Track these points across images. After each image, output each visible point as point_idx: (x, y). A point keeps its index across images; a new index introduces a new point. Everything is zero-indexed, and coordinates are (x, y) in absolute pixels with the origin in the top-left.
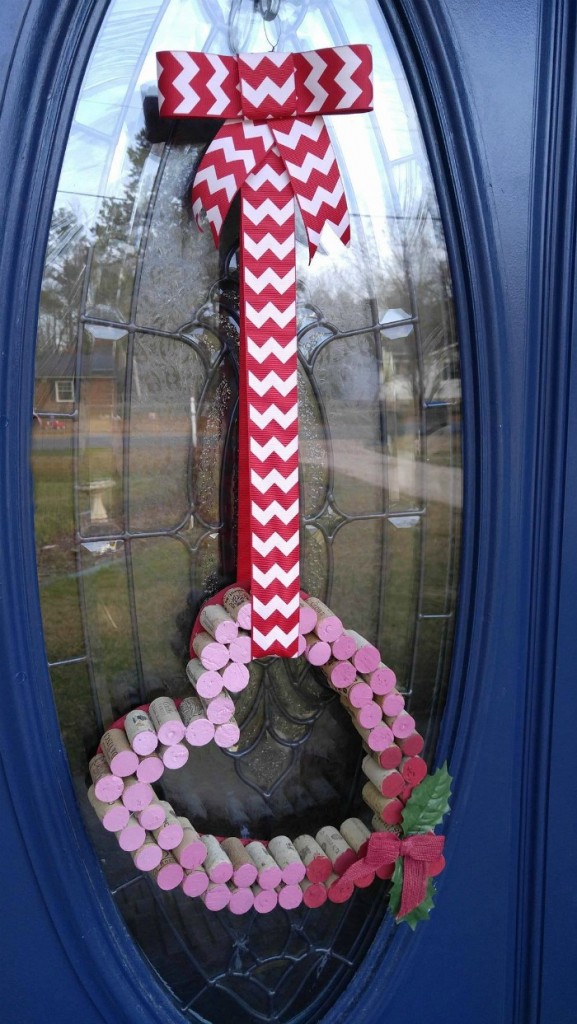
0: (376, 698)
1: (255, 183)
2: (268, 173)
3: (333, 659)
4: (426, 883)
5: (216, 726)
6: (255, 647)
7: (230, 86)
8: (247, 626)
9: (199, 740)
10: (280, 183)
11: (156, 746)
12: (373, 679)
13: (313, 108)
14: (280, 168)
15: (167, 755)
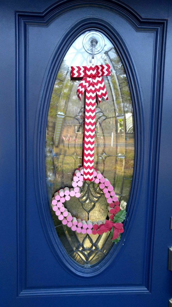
0: (109, 192)
1: (89, 89)
2: (91, 87)
3: (100, 183)
4: (119, 234)
5: (76, 193)
6: (84, 178)
7: (84, 72)
8: (83, 174)
9: (72, 195)
10: (93, 89)
11: (64, 195)
12: (108, 188)
13: (100, 75)
14: (93, 86)
15: (66, 197)
